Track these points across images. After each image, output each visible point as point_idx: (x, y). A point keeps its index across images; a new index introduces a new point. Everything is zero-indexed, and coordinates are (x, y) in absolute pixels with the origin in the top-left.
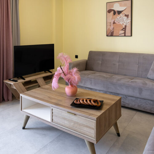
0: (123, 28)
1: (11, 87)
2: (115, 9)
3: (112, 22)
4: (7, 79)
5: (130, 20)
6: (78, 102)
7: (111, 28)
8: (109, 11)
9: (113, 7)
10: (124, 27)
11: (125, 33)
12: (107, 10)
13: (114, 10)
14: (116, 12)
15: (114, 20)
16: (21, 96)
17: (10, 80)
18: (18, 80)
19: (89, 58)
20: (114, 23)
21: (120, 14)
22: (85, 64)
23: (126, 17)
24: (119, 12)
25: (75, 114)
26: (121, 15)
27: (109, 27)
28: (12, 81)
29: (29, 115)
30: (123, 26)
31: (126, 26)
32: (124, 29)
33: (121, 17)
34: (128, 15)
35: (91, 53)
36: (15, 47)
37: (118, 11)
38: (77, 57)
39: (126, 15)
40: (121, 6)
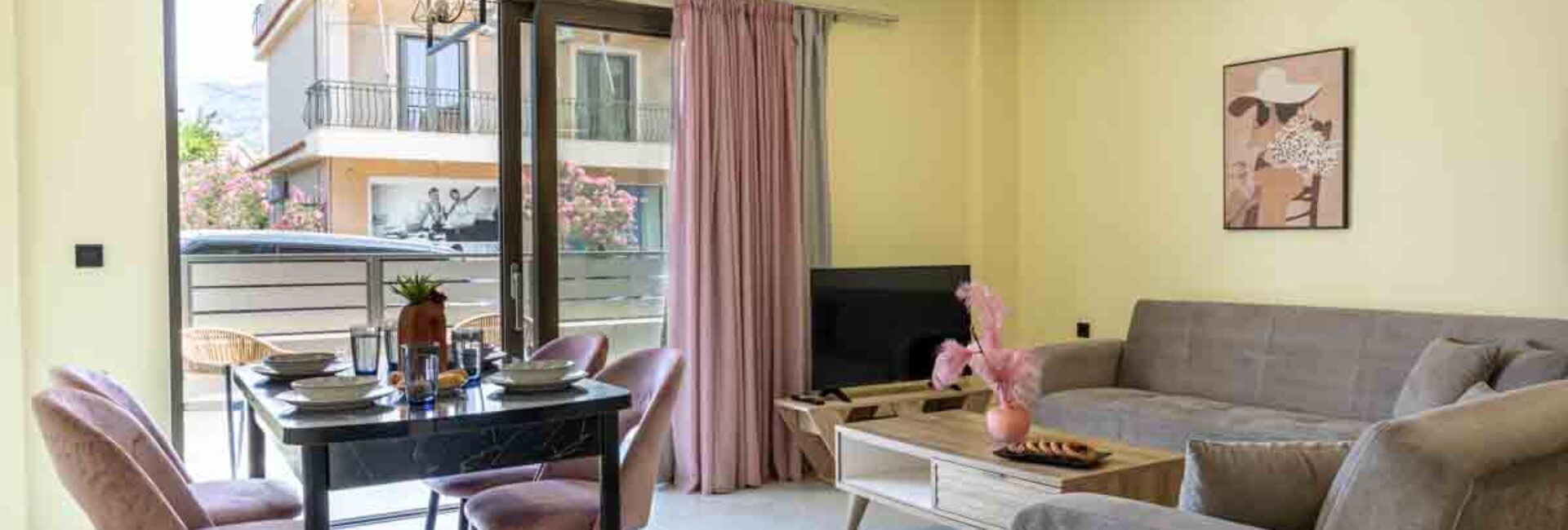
0: (1306, 190)
1: (802, 426)
2: (1264, 98)
3: (1251, 161)
4: (784, 396)
5: (1341, 149)
6: (1020, 449)
7: (1246, 190)
8: (1238, 107)
9: (1255, 87)
10: (1309, 184)
11: (1313, 213)
12: (1228, 103)
13: (1259, 103)
14: (1267, 110)
15: (1256, 151)
16: (840, 434)
17: (796, 398)
18: (826, 402)
19: (1130, 335)
20: (1261, 164)
21: (1291, 122)
22: (1114, 362)
23: (1318, 133)
24: (1286, 112)
25: (1003, 475)
26: (1294, 123)
27: (1234, 183)
28: (804, 404)
29: (864, 495)
30: (1302, 180)
31: (1317, 179)
32: (1311, 193)
33: (1293, 133)
34: (1329, 124)
35: (1145, 311)
36: (814, 272)
37: (1278, 106)
38: (1083, 330)
39: (1317, 126)
40: (1293, 78)
